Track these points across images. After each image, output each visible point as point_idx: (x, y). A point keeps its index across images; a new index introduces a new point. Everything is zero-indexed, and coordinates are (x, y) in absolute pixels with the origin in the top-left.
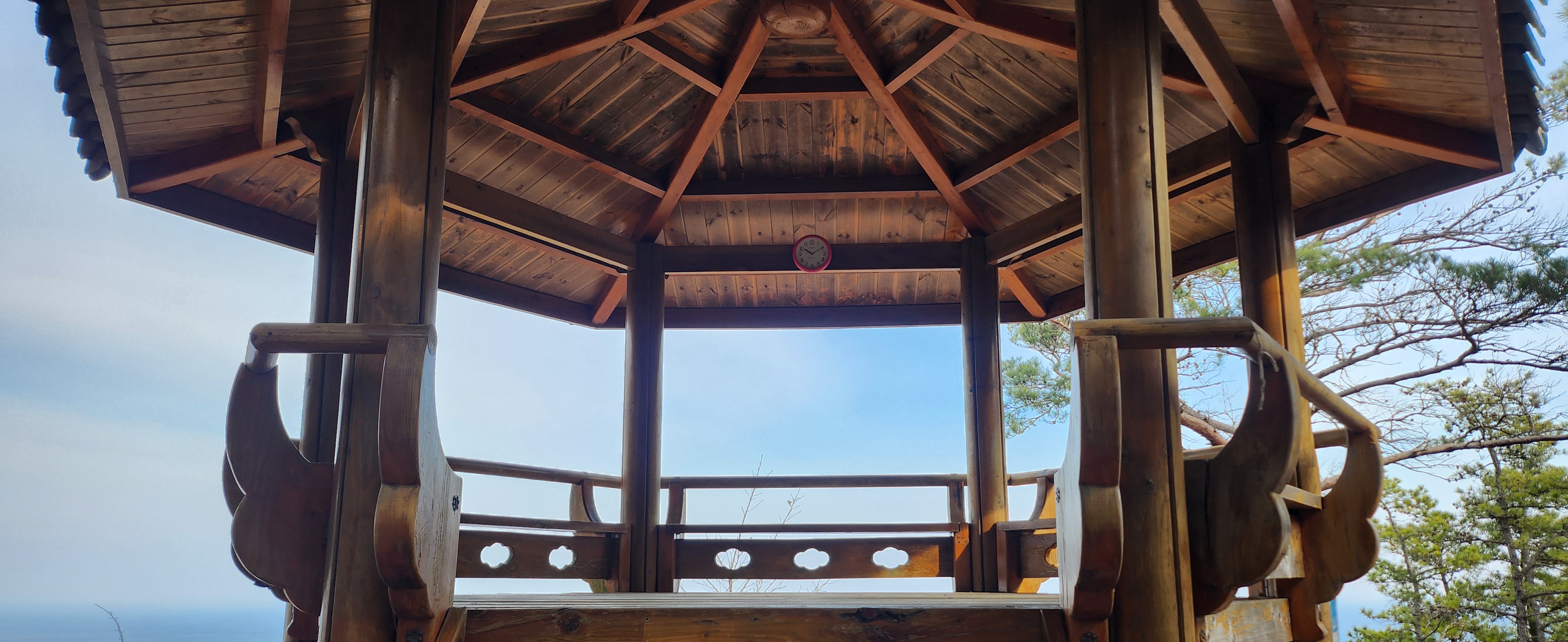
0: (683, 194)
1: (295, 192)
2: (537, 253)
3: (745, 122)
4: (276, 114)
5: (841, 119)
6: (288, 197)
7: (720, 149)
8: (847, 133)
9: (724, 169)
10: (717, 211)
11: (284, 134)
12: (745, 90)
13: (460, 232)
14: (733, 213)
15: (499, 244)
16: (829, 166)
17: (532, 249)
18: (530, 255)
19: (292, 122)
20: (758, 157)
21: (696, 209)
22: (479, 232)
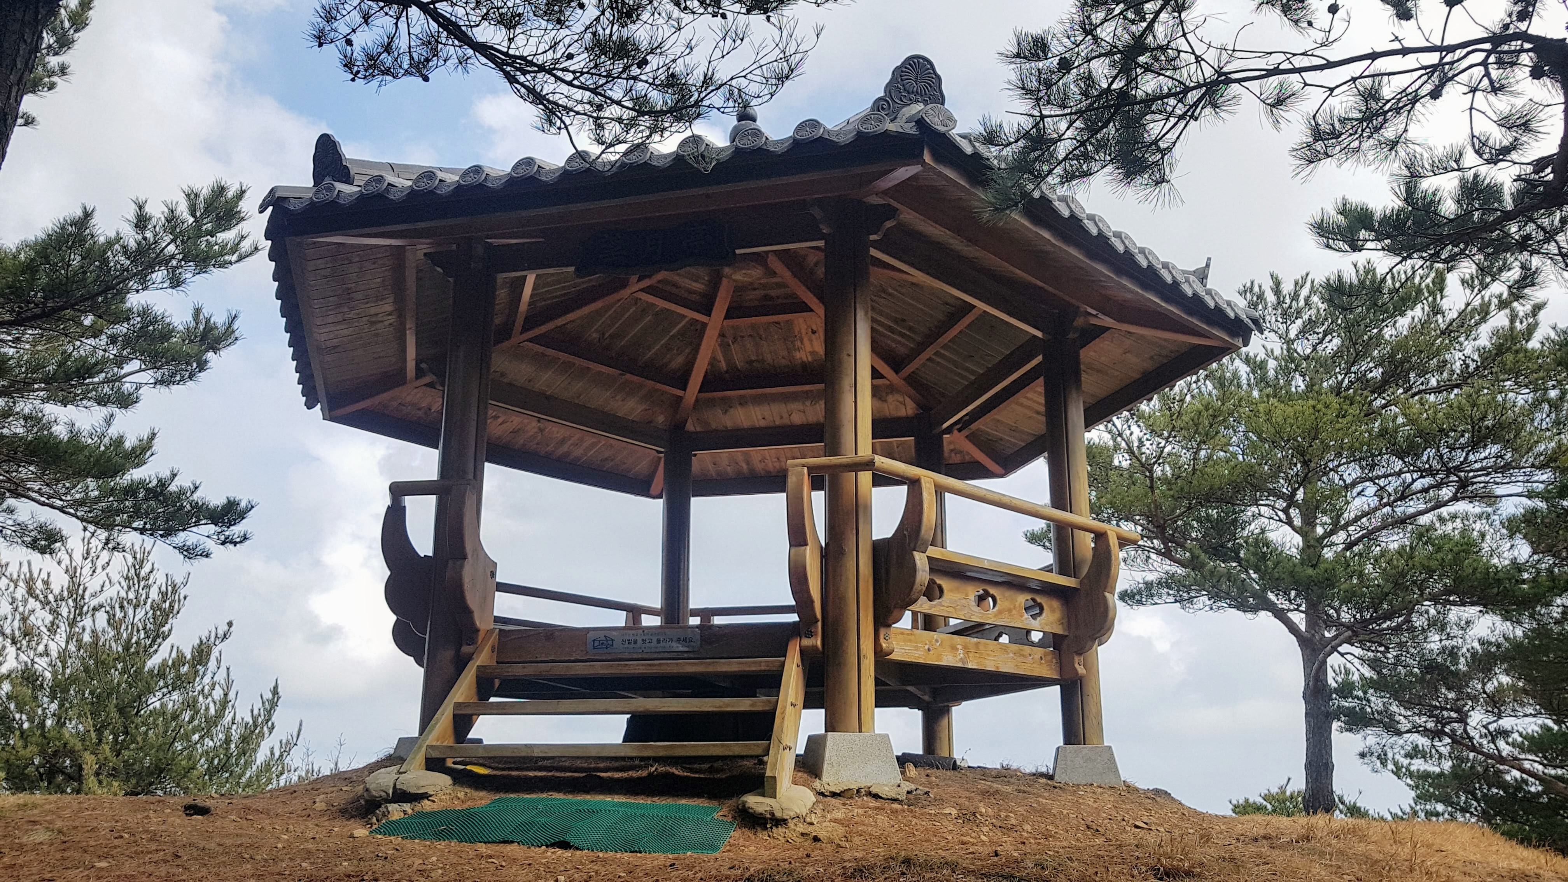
0: (699, 392)
1: (430, 409)
2: (599, 442)
3: (735, 339)
4: (414, 363)
5: (803, 331)
6: (425, 413)
7: (720, 357)
8: (811, 341)
9: (726, 372)
10: (727, 405)
11: (420, 373)
12: (727, 317)
13: (541, 430)
14: (740, 404)
15: (570, 437)
16: (804, 366)
17: (594, 440)
18: (594, 445)
19: (424, 366)
20: (750, 362)
21: (712, 403)
22: (555, 429)
